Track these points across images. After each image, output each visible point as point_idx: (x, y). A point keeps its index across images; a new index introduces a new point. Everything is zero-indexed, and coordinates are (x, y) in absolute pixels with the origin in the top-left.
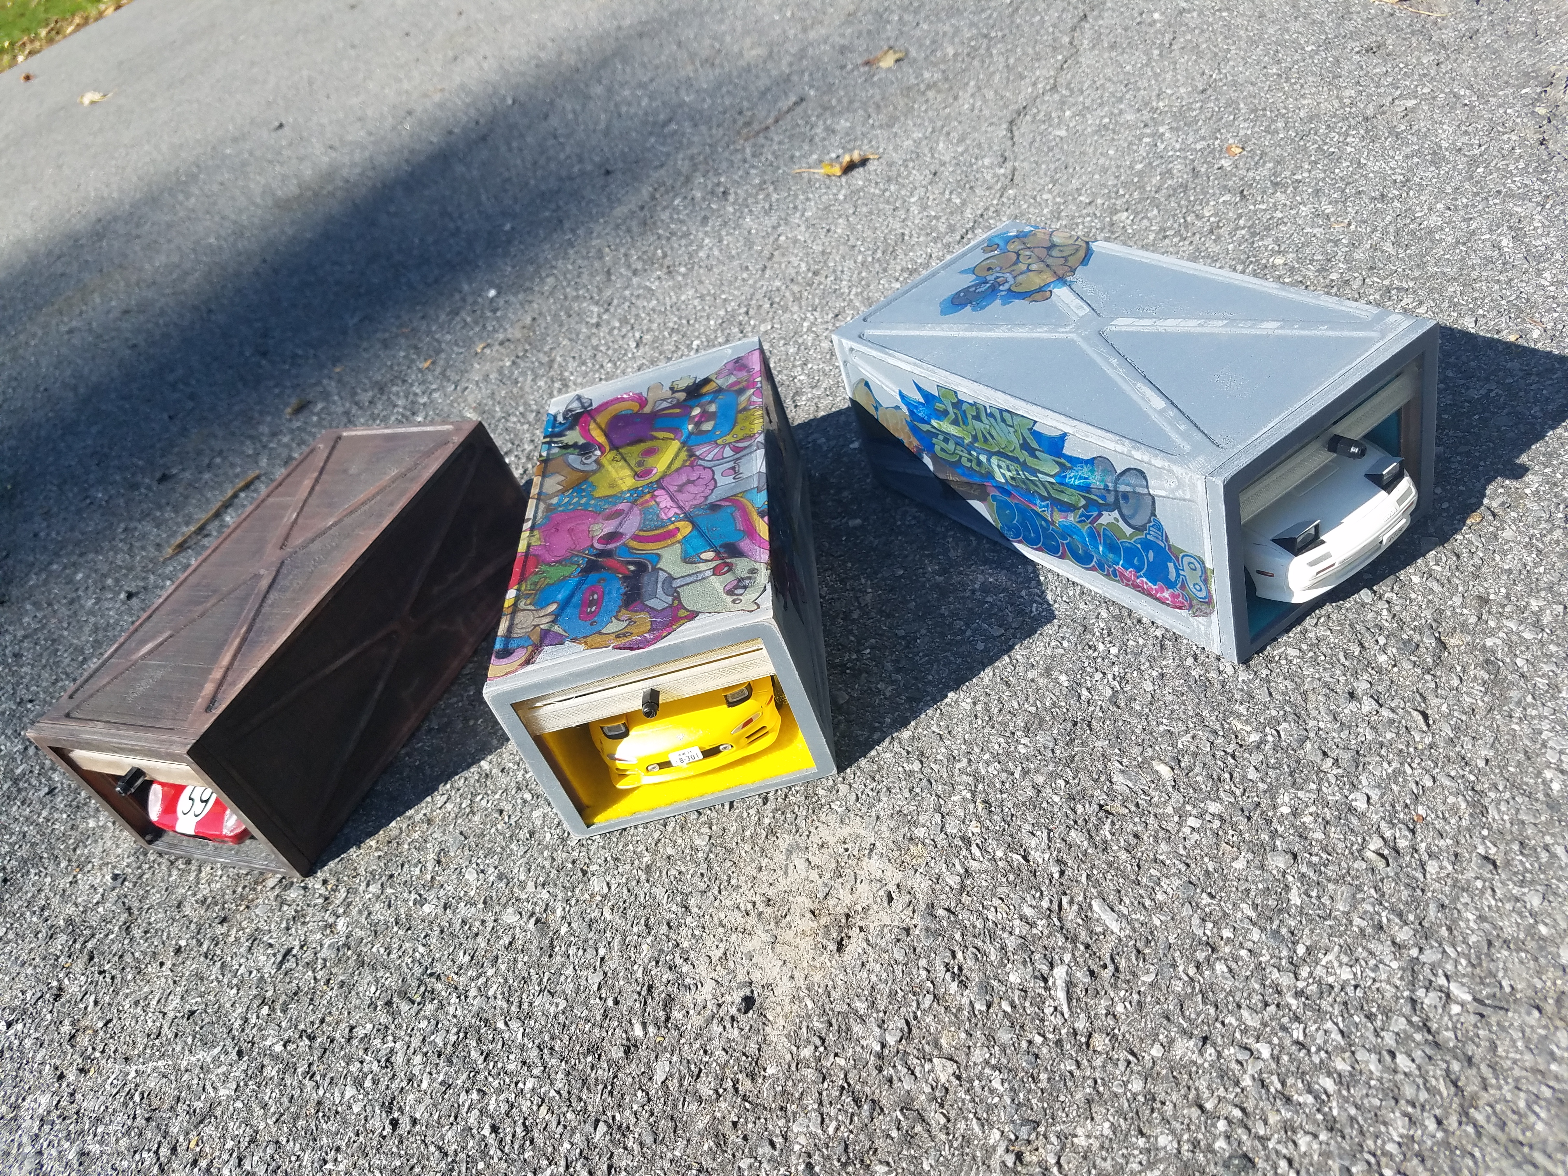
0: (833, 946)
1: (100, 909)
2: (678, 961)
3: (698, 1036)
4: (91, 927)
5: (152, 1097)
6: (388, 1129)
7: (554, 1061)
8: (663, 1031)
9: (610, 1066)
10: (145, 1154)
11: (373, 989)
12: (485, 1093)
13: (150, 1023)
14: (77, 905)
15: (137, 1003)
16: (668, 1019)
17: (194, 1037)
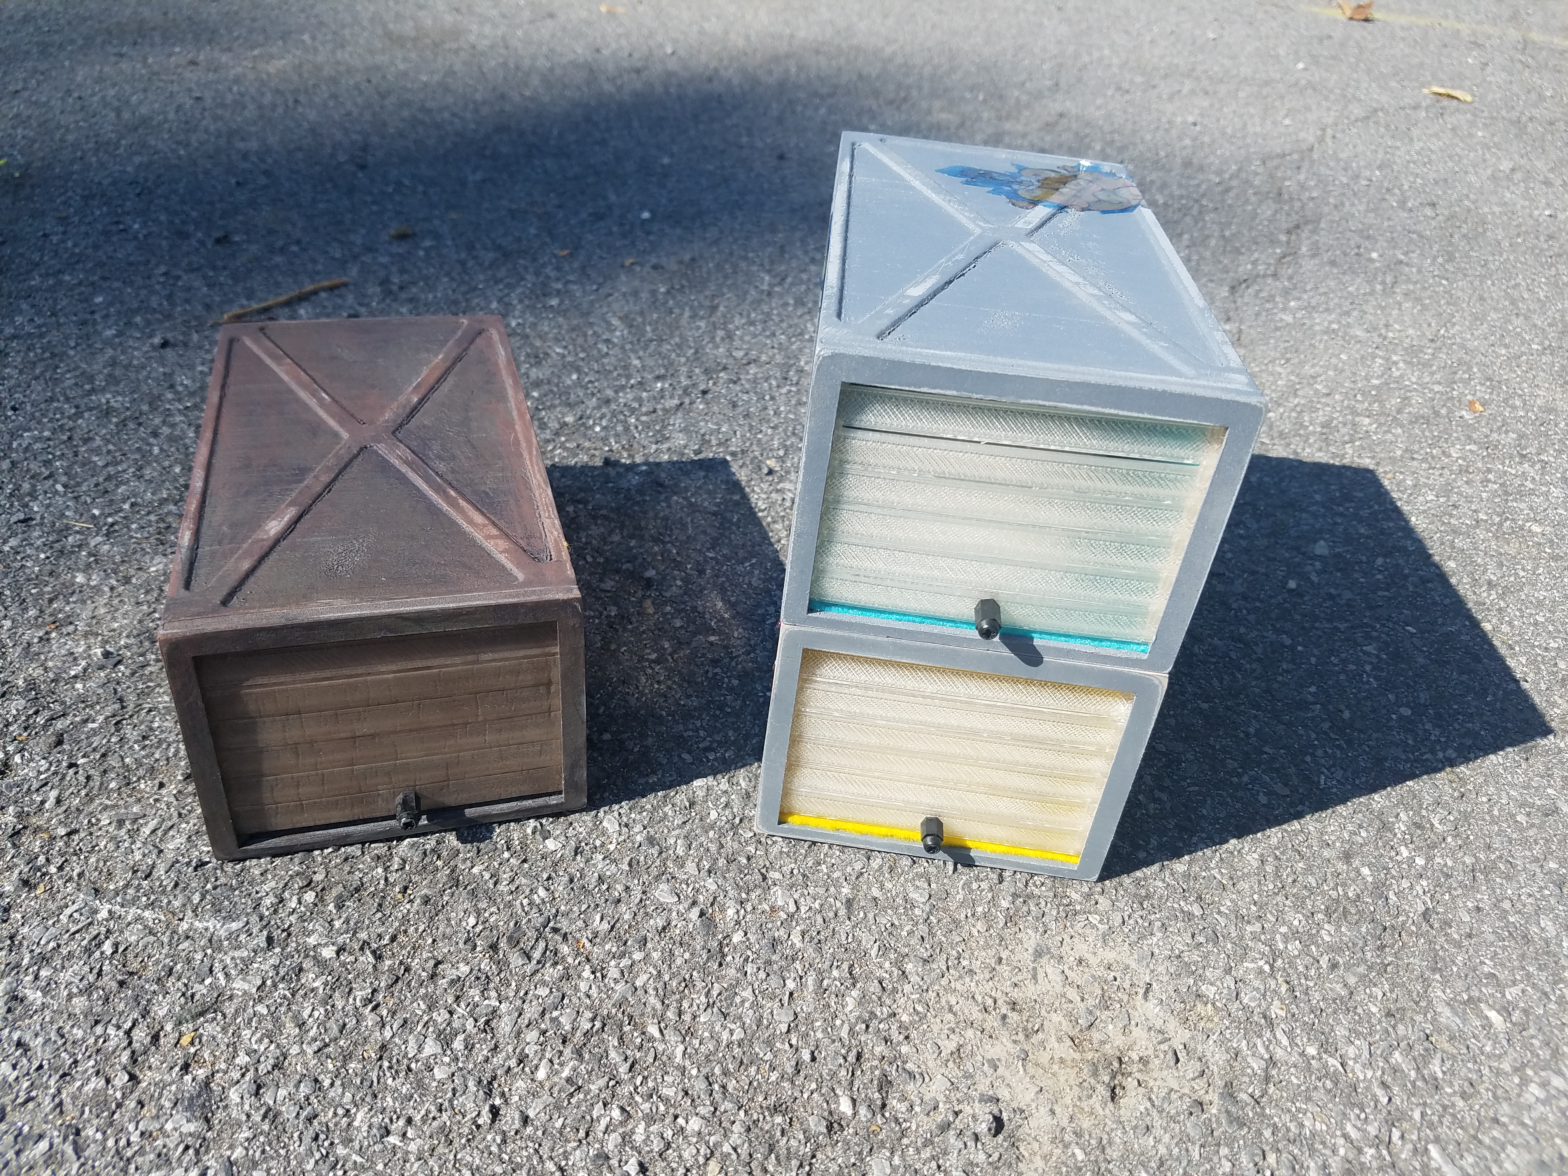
0: (1103, 1091)
1: (79, 686)
2: (896, 1037)
3: (928, 1143)
4: (63, 703)
5: (130, 956)
6: (485, 1119)
7: (728, 1105)
8: (879, 1119)
9: (808, 1140)
10: (111, 1031)
11: (472, 921)
12: (629, 1116)
13: (138, 856)
14: (46, 669)
15: (121, 823)
16: (884, 1106)
17: (203, 898)
